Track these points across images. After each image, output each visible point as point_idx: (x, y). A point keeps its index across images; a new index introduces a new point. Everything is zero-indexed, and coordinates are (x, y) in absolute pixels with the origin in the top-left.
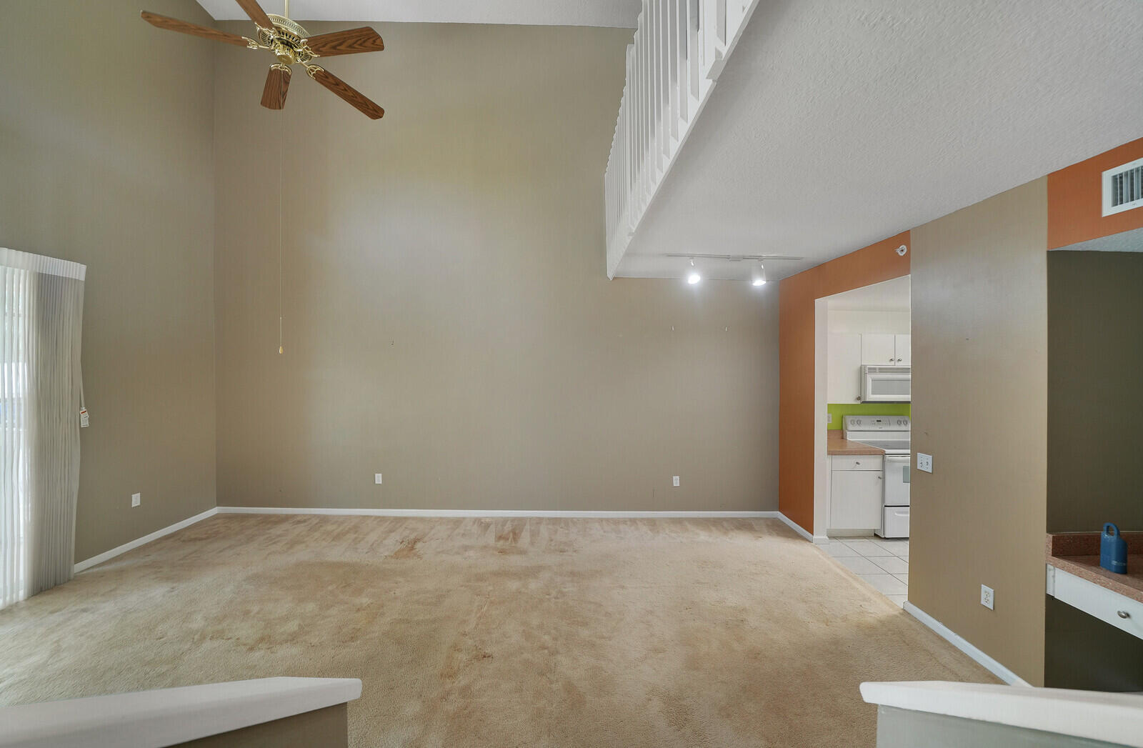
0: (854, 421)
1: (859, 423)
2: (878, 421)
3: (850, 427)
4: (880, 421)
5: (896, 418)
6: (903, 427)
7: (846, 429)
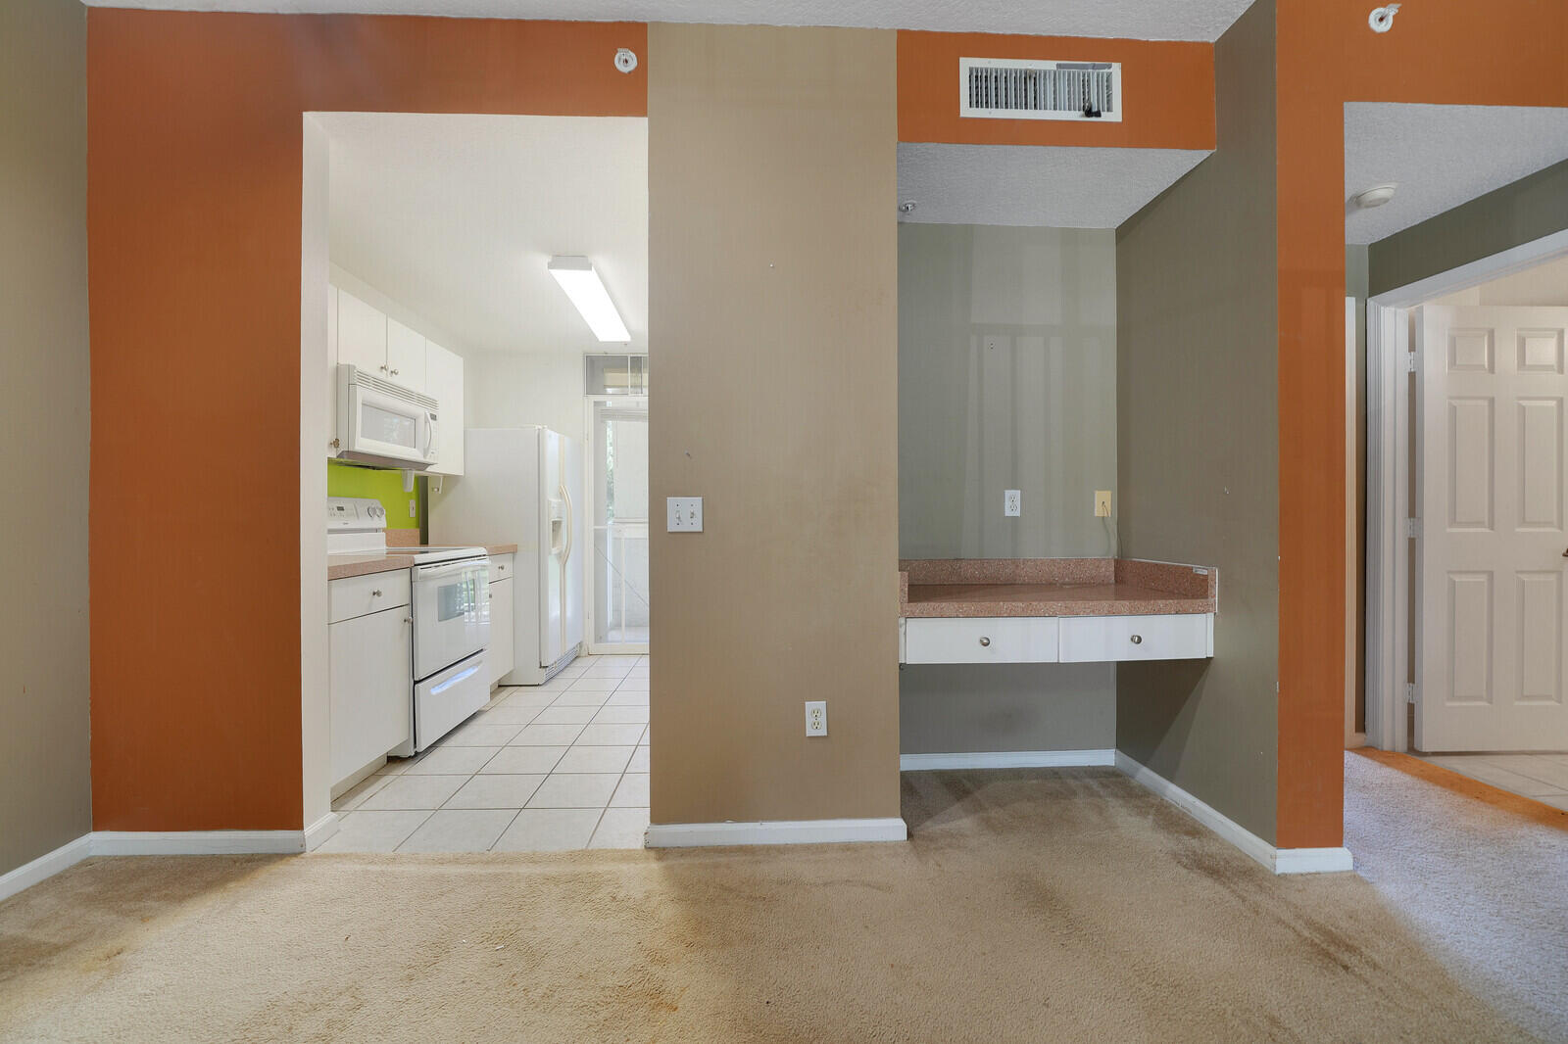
2: (339, 508)
4: (342, 508)
5: (365, 504)
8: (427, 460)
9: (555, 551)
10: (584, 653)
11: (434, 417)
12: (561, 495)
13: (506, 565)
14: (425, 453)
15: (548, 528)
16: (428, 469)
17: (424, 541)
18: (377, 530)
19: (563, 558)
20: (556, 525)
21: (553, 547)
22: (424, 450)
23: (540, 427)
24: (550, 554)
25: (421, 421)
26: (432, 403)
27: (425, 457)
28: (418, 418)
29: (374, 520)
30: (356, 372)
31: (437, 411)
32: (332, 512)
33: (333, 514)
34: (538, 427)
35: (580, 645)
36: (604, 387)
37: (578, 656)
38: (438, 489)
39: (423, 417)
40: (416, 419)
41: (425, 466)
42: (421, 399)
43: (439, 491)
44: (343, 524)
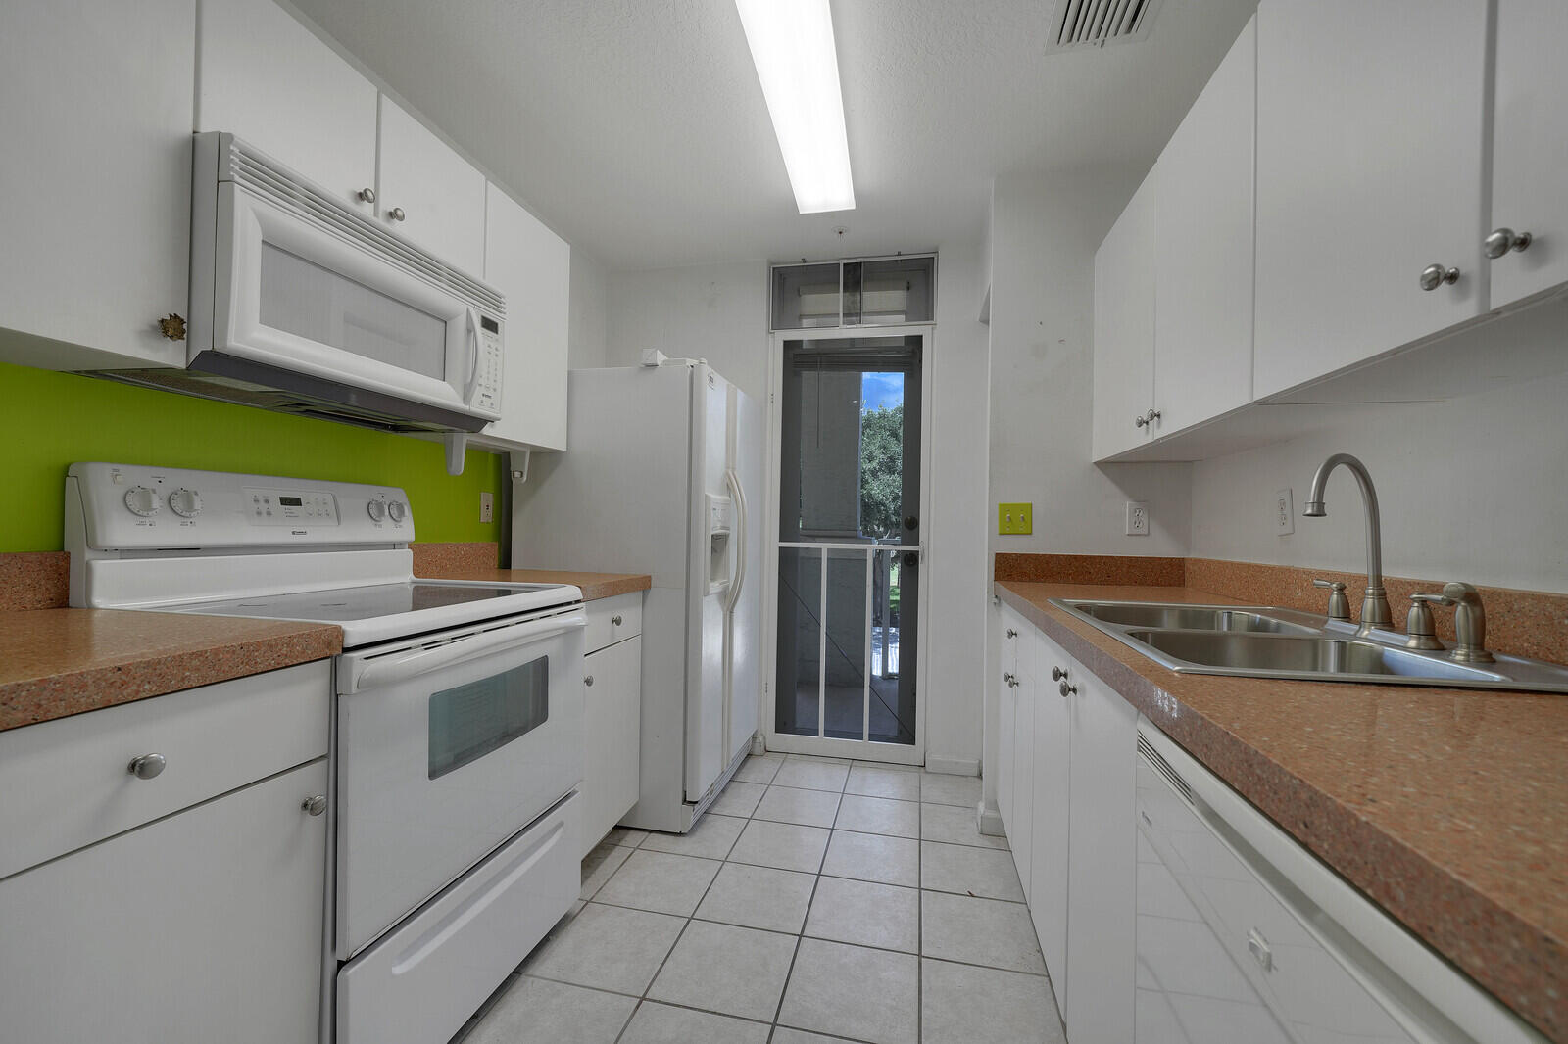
0: (145, 494)
1: (181, 505)
2: (285, 501)
3: (120, 531)
4: (296, 502)
5: (363, 494)
6: (388, 531)
7: (91, 543)
8: (476, 408)
9: (715, 587)
10: (758, 750)
11: (490, 325)
12: (729, 488)
13: (624, 615)
14: (467, 395)
15: (704, 548)
16: (487, 430)
17: (505, 563)
18: (394, 546)
19: (729, 600)
20: (719, 542)
21: (713, 580)
22: (465, 386)
23: (695, 362)
24: (707, 594)
25: (459, 326)
26: (493, 299)
27: (466, 399)
28: (450, 319)
29: (380, 526)
30: (237, 151)
31: (502, 315)
32: (263, 507)
33: (264, 512)
34: (690, 362)
35: (754, 737)
36: (801, 317)
37: (749, 755)
38: (522, 473)
39: (462, 319)
40: (444, 321)
41: (476, 423)
42: (460, 282)
43: (522, 476)
44: (293, 533)
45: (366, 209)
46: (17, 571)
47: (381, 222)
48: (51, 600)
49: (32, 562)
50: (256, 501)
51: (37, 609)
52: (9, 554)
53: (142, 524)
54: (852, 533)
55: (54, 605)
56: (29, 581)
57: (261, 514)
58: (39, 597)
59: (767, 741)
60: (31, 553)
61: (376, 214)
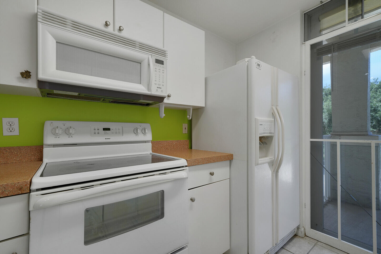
2: (104, 129)
4: (109, 129)
5: (132, 126)
6: (141, 137)
7: (44, 143)
8: (154, 92)
9: (266, 160)
10: (300, 234)
11: (160, 62)
12: (273, 115)
13: (216, 171)
15: (255, 143)
16: (166, 101)
17: (191, 147)
18: (145, 142)
19: (274, 166)
20: (264, 140)
22: (148, 85)
23: (249, 59)
25: (145, 64)
26: (163, 53)
28: (142, 62)
29: (138, 136)
30: (41, 11)
31: (166, 58)
32: (97, 131)
33: (97, 133)
34: (247, 59)
35: (298, 228)
36: (321, 31)
37: (296, 235)
38: (190, 116)
39: (146, 61)
40: (139, 62)
41: (160, 99)
42: (143, 47)
43: (190, 117)
44: (106, 139)
45: (110, 29)
46: (30, 151)
47: (116, 33)
48: (39, 158)
49: (33, 148)
50: (95, 130)
51: (35, 161)
52: (27, 146)
53: (56, 137)
54: (365, 133)
55: (39, 160)
56: (33, 154)
57: (96, 133)
58: (36, 158)
59: (306, 231)
60: (33, 146)
61: (114, 30)
